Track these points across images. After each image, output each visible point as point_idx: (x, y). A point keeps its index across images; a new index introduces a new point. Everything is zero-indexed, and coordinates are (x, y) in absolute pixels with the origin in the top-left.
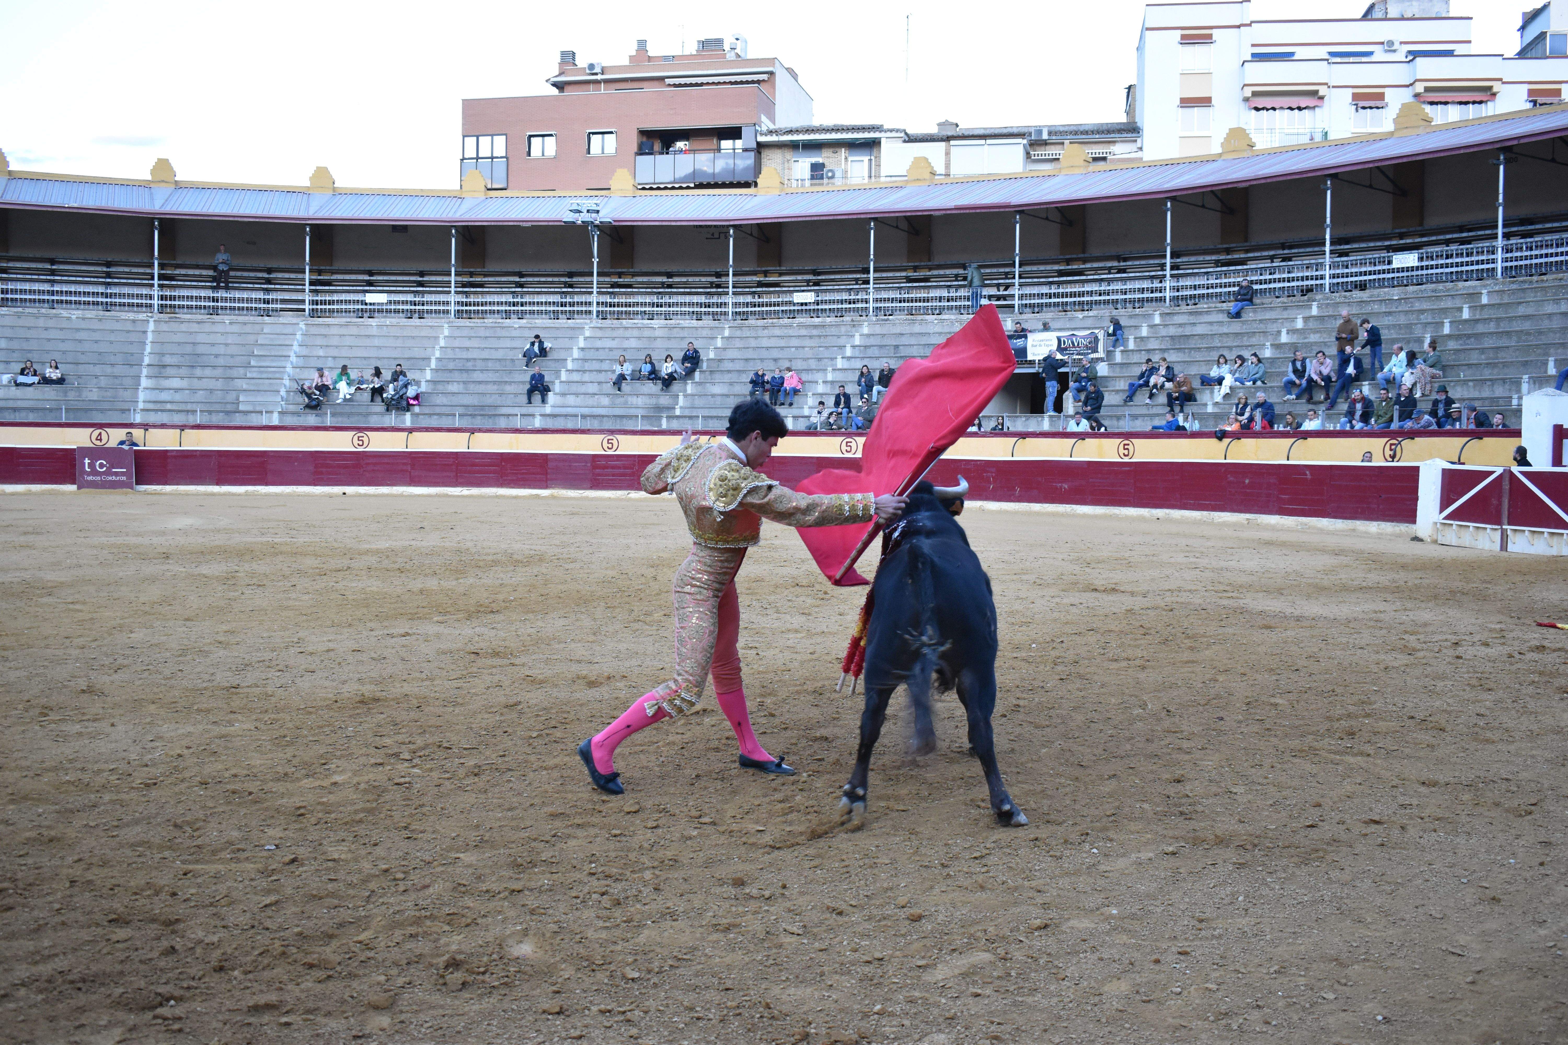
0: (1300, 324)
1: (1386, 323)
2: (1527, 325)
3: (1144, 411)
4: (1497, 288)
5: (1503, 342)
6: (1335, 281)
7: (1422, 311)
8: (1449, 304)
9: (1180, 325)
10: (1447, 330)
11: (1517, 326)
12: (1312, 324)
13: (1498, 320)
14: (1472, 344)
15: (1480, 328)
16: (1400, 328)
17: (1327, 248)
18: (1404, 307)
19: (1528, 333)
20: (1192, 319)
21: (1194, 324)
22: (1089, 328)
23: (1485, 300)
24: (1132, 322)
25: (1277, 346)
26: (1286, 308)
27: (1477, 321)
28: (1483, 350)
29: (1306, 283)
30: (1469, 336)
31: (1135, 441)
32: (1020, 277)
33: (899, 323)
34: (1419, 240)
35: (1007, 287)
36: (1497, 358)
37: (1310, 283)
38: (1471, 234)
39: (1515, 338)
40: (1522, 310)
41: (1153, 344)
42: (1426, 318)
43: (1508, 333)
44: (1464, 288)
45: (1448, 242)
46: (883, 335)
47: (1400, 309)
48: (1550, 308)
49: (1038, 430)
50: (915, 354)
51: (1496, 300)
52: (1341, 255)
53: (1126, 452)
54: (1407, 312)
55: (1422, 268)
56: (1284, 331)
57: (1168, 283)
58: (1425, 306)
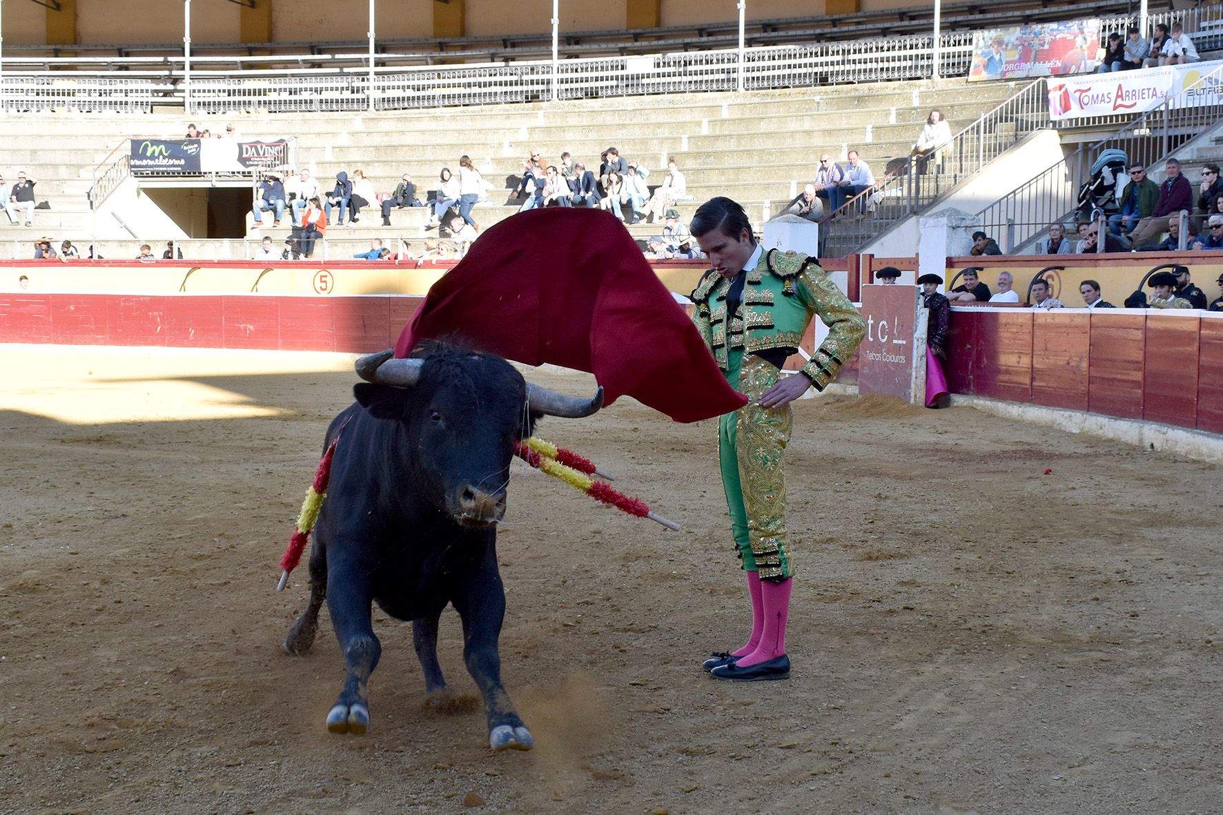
0: (523, 136)
1: (620, 136)
2: (769, 144)
3: (345, 235)
4: (738, 102)
5: (744, 161)
6: (564, 86)
7: (659, 125)
8: (687, 117)
9: (387, 133)
10: (684, 147)
11: (758, 144)
12: (537, 136)
13: (740, 137)
14: (712, 163)
15: (720, 146)
16: (635, 144)
17: (555, 47)
18: (639, 119)
19: (770, 154)
20: (401, 126)
21: (403, 132)
22: (277, 134)
23: (725, 114)
24: (330, 128)
25: (499, 161)
26: (508, 116)
27: (717, 137)
28: (722, 171)
29: (530, 88)
30: (708, 155)
31: (333, 271)
32: (192, 68)
33: (39, 122)
34: (655, 43)
35: (175, 81)
36: (738, 179)
37: (535, 87)
38: (711, 38)
39: (756, 158)
40: (764, 127)
41: (354, 156)
42: (664, 132)
43: (749, 152)
44: (703, 100)
45: (686, 47)
46: (16, 137)
47: (635, 121)
48: (793, 126)
49: (216, 258)
50: (58, 162)
51: (736, 114)
52: (570, 57)
53: (323, 285)
54: (642, 125)
55: (659, 75)
56: (506, 144)
57: (373, 82)
58: (661, 118)
